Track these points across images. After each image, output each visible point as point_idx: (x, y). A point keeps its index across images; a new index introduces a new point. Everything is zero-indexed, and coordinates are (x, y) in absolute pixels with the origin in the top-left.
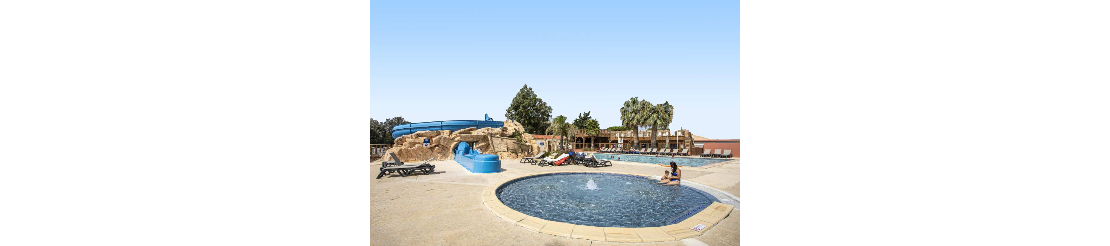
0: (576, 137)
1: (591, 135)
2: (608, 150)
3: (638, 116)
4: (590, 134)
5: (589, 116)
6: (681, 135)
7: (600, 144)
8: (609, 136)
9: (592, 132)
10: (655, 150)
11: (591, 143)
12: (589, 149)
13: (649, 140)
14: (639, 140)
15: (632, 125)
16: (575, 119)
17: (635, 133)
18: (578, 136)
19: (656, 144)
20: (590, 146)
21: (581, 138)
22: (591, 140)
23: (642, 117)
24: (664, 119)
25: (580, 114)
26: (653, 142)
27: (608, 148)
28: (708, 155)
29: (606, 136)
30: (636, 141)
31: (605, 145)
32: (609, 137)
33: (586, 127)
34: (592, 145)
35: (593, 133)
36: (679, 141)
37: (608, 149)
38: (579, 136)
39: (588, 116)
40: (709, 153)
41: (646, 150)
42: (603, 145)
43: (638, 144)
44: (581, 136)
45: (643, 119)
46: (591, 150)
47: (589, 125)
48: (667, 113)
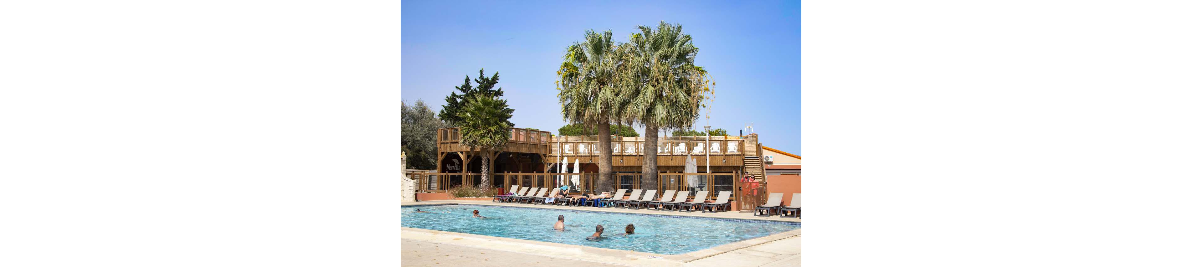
0: (439, 151)
1: (478, 149)
2: (537, 196)
3: (607, 92)
4: (475, 141)
5: (495, 88)
6: (736, 152)
7: (507, 176)
8: (543, 152)
9: (483, 136)
10: (650, 195)
11: (479, 171)
12: (473, 190)
13: (633, 162)
14: (615, 164)
15: (592, 117)
16: (450, 96)
17: (601, 141)
18: (447, 149)
19: (656, 177)
20: (477, 181)
21: (455, 155)
22: (481, 164)
23: (617, 95)
24: (674, 104)
25: (467, 80)
26: (647, 169)
27: (527, 188)
28: (774, 211)
29: (535, 151)
30: (603, 168)
31: (520, 180)
32: (545, 155)
33: (463, 120)
34: (484, 178)
35: (486, 140)
36: (711, 167)
37: (528, 190)
38: (449, 150)
39: (493, 89)
40: (779, 204)
41: (628, 194)
42: (516, 176)
43: (612, 175)
44: (455, 148)
45: (618, 100)
46: (478, 196)
47: (473, 114)
48: (681, 87)
